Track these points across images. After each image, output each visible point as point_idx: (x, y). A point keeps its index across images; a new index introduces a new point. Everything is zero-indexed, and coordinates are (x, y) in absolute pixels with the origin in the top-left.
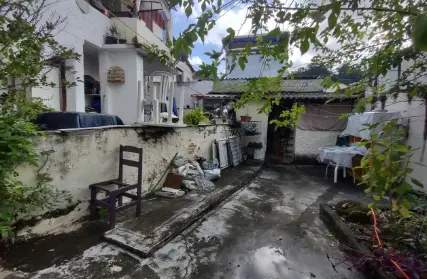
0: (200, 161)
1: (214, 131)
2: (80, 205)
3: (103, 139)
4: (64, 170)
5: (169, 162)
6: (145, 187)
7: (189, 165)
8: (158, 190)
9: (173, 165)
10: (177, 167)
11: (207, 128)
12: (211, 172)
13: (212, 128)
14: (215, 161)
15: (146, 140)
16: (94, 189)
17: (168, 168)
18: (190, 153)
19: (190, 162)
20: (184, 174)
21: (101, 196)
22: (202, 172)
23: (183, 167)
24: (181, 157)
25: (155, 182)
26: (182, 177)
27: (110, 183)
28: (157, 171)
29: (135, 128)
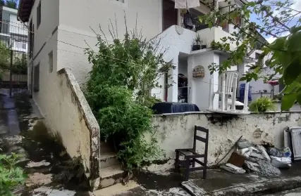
0: (267, 146)
1: (287, 119)
2: (170, 161)
3: (184, 121)
4: (163, 138)
5: (234, 141)
7: (253, 148)
8: (221, 165)
9: (236, 145)
10: (240, 148)
11: (277, 115)
12: (279, 159)
13: (284, 115)
14: (287, 149)
15: (214, 123)
16: (178, 152)
17: (232, 148)
18: (257, 137)
19: (256, 146)
20: (247, 155)
21: (181, 158)
22: (268, 157)
23: (247, 149)
24: (245, 140)
25: (220, 157)
26: (244, 158)
27: (188, 150)
28: (223, 149)
29: (206, 114)
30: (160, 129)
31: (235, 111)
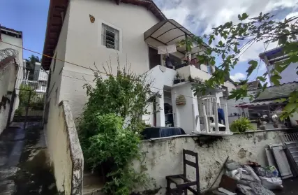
0: (254, 166)
1: (265, 137)
2: (161, 191)
3: (173, 145)
4: (153, 164)
5: (222, 163)
6: (204, 185)
7: (241, 169)
8: (214, 190)
9: (225, 167)
10: (230, 170)
11: (256, 134)
12: (269, 180)
13: (261, 134)
14: (273, 168)
15: (201, 145)
16: (169, 179)
17: (222, 170)
18: (242, 157)
19: (243, 167)
20: (238, 178)
21: (173, 186)
22: (257, 178)
23: (236, 171)
24: (232, 161)
25: (212, 181)
26: (235, 181)
27: (178, 177)
28: (213, 172)
29: (192, 137)
30: (149, 155)
31: (219, 133)
